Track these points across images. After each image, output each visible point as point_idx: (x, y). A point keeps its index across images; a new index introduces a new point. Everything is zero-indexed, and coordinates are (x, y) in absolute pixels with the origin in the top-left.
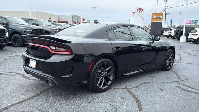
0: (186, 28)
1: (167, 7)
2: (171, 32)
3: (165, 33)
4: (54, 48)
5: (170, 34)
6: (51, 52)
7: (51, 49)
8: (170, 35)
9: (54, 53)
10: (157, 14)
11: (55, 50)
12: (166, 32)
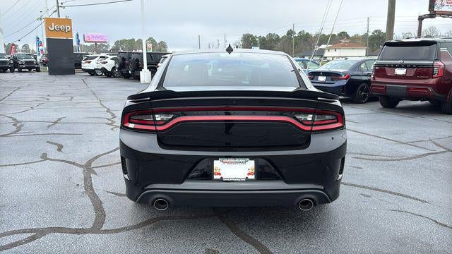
0: (147, 54)
1: (60, 5)
2: (105, 63)
3: (87, 64)
4: (310, 117)
5: (104, 66)
6: (301, 129)
7: (301, 122)
8: (104, 70)
9: (311, 131)
10: (58, 21)
11: (312, 123)
12: (89, 62)
